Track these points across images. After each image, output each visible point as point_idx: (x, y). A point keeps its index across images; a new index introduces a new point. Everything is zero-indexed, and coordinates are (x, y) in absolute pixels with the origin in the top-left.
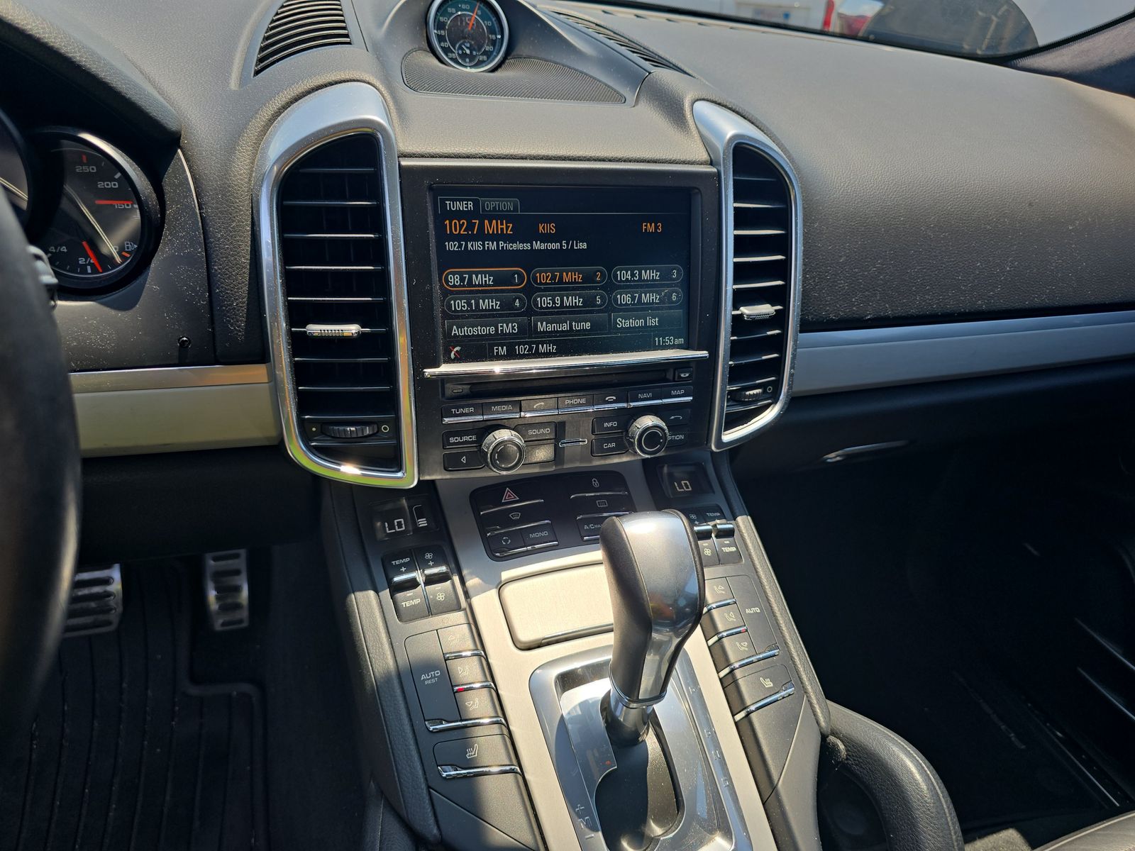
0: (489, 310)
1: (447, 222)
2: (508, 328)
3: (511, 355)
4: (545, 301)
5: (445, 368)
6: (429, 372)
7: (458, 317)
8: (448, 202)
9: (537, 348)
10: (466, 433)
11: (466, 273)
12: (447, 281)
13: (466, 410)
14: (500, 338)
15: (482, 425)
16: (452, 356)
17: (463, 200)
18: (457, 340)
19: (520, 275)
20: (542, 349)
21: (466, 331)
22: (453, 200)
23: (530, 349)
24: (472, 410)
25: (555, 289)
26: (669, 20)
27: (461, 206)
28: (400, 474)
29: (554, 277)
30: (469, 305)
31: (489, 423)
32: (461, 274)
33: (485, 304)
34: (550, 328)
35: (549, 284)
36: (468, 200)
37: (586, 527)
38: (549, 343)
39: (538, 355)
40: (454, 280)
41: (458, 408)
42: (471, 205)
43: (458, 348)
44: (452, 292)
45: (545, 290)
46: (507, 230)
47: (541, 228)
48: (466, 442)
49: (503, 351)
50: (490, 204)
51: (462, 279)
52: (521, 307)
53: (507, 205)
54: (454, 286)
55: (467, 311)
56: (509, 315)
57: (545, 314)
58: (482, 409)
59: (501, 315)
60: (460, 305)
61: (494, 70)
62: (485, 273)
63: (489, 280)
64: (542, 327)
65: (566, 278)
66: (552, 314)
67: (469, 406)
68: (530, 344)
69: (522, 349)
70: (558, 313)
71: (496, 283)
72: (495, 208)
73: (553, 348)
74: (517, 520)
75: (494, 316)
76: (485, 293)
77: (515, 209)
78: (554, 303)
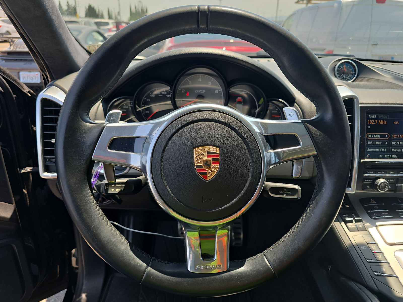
0: (378, 145)
1: (369, 121)
2: (383, 150)
3: (384, 158)
4: (394, 143)
5: (366, 160)
6: (362, 160)
7: (370, 146)
8: (369, 116)
9: (391, 156)
10: (370, 179)
11: (373, 134)
12: (367, 136)
13: (371, 172)
14: (381, 153)
15: (375, 177)
16: (367, 157)
17: (373, 115)
18: (369, 152)
19: (388, 136)
20: (393, 156)
21: (372, 150)
22: (371, 115)
23: (389, 156)
24: (372, 172)
25: (398, 140)
26: (382, 64)
27: (373, 117)
28: (350, 189)
29: (397, 136)
30: (373, 143)
31: (377, 177)
32: (371, 134)
33: (377, 143)
34: (396, 150)
35: (396, 138)
36: (375, 115)
37: (400, 213)
38: (396, 155)
39: (391, 158)
40: (369, 136)
41: (368, 171)
42: (375, 116)
43: (369, 155)
44: (369, 139)
45: (395, 140)
46: (385, 123)
47: (394, 123)
48: (369, 182)
49: (381, 156)
50: (381, 116)
51: (372, 136)
52: (387, 144)
53: (385, 116)
54: (369, 138)
55: (372, 145)
56: (384, 146)
57: (394, 146)
58: (375, 173)
59: (382, 146)
60: (370, 143)
61: (353, 81)
62: (378, 134)
63: (379, 136)
64: (393, 150)
65: (401, 137)
66: (396, 147)
67: (372, 171)
68: (389, 155)
69: (386, 156)
70: (398, 147)
71: (381, 137)
72: (382, 117)
73: (396, 156)
74: (377, 209)
75: (380, 146)
76: (378, 140)
77: (388, 118)
78: (397, 143)
